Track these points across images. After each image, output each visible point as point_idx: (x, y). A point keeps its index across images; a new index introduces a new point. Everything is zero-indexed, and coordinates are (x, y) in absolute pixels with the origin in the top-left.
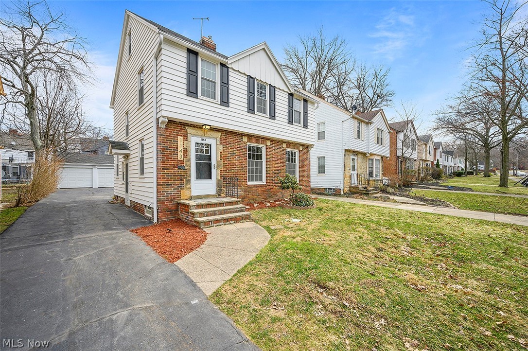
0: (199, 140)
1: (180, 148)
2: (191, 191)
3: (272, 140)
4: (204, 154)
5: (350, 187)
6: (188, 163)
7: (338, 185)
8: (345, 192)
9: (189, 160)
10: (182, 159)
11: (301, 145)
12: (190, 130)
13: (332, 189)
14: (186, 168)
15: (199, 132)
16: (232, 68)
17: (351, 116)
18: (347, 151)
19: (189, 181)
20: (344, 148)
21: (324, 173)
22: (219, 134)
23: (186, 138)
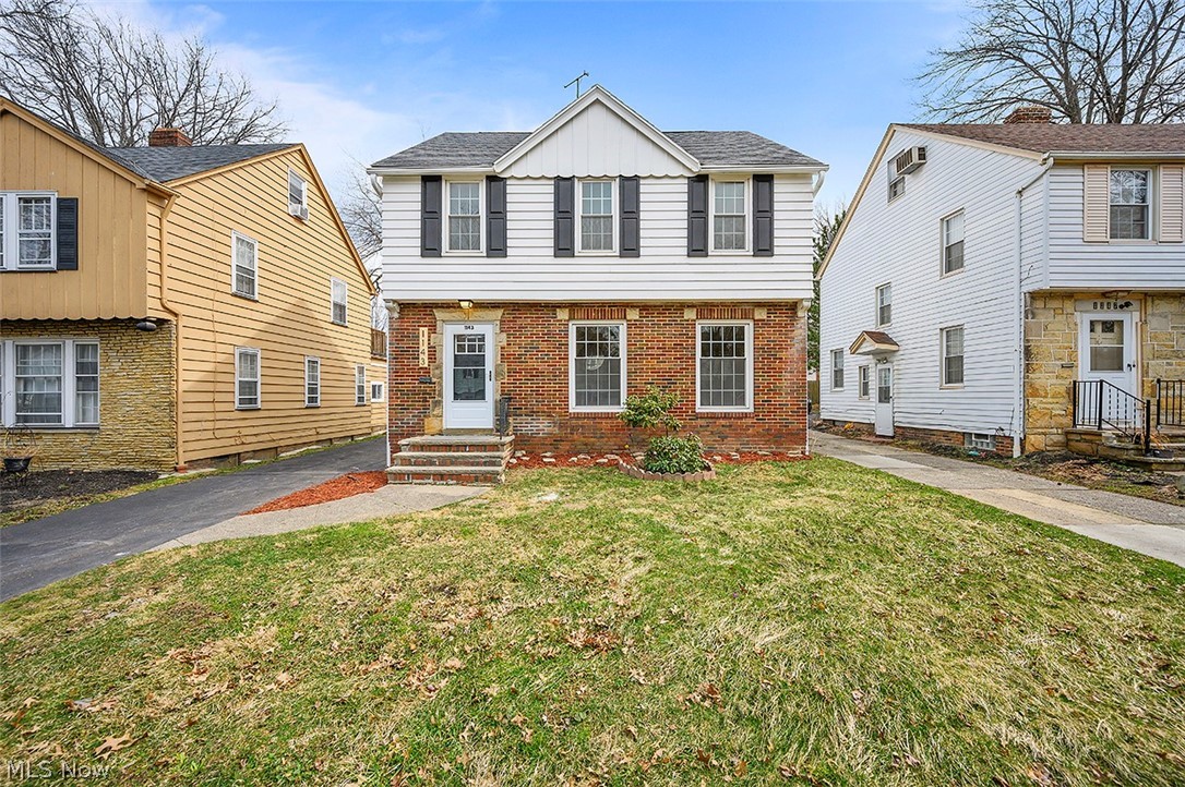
0: (460, 329)
1: (424, 347)
2: (441, 421)
3: (645, 307)
4: (466, 353)
5: (1067, 433)
6: (437, 372)
7: (1003, 422)
8: (1029, 449)
9: (439, 367)
10: (426, 365)
11: (759, 304)
12: (439, 314)
13: (986, 436)
14: (434, 380)
15: (456, 315)
16: (512, 177)
17: (1051, 161)
18: (1034, 296)
19: (438, 403)
20: (1025, 289)
21: (962, 381)
22: (499, 313)
23: (433, 329)
